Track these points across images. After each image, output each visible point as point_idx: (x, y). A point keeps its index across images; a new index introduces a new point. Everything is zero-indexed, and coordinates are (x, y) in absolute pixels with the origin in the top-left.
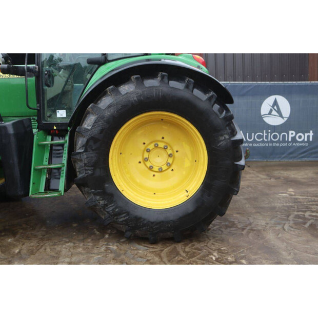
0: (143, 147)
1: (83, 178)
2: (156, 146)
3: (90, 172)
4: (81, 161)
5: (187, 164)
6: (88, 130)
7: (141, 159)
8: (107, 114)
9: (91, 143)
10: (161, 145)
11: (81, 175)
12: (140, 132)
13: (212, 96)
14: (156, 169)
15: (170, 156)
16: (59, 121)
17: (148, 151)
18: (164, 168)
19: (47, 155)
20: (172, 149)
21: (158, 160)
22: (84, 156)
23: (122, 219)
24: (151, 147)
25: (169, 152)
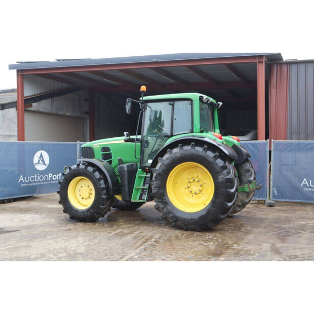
0: (187, 180)
2: (194, 180)
3: (157, 191)
6: (157, 170)
7: (186, 187)
8: (166, 162)
9: (158, 176)
10: (196, 180)
11: (154, 192)
12: (186, 172)
13: (216, 155)
14: (193, 192)
15: (201, 186)
16: (149, 165)
17: (190, 182)
18: (198, 192)
19: (142, 182)
20: (202, 182)
21: (194, 188)
22: (155, 183)
23: (170, 216)
24: (191, 181)
25: (200, 183)
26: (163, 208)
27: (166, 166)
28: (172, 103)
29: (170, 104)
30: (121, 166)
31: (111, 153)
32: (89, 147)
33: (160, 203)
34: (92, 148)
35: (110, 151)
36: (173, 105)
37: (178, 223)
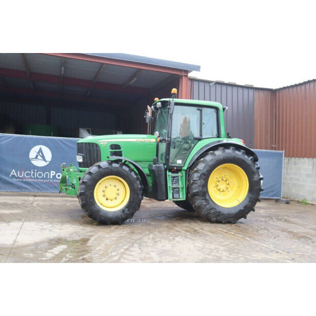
0: (216, 180)
1: (197, 192)
2: (222, 179)
3: (201, 189)
4: (197, 184)
5: (235, 188)
7: (215, 185)
9: (202, 176)
10: (225, 179)
11: (195, 191)
14: (221, 190)
15: (228, 184)
16: (178, 165)
17: (219, 181)
18: (225, 189)
19: (171, 182)
21: (222, 186)
22: (199, 182)
23: (212, 211)
24: (220, 179)
25: (228, 182)
26: (206, 205)
27: (210, 167)
28: (200, 108)
29: (198, 110)
30: (157, 165)
31: (121, 152)
32: (93, 144)
33: (203, 201)
34: (96, 145)
35: (120, 149)
36: (201, 111)
37: (219, 218)
